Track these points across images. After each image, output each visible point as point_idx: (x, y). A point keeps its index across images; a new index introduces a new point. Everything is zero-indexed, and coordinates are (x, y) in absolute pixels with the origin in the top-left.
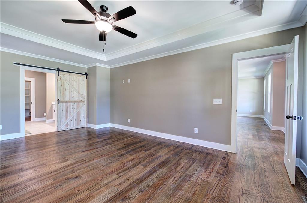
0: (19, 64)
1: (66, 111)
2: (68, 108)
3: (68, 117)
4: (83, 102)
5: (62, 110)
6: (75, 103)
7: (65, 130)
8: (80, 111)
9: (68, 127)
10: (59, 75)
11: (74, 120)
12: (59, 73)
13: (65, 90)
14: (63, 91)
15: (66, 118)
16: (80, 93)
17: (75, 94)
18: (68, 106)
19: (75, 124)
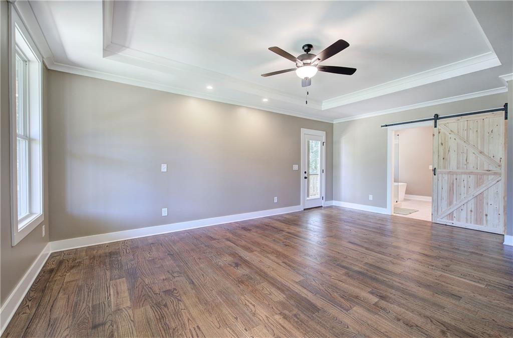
0: (386, 126)
1: (450, 190)
2: (453, 184)
3: (455, 203)
4: (495, 174)
5: (442, 187)
6: (472, 176)
7: (446, 225)
8: (485, 195)
9: (452, 220)
10: (436, 127)
11: (469, 212)
12: (436, 122)
13: (447, 150)
14: (445, 153)
15: (450, 203)
16: (485, 155)
17: (472, 158)
18: (453, 181)
19: (471, 218)
